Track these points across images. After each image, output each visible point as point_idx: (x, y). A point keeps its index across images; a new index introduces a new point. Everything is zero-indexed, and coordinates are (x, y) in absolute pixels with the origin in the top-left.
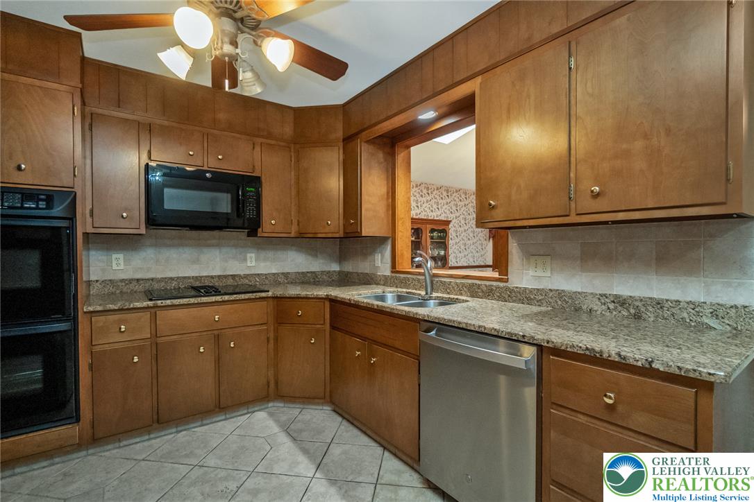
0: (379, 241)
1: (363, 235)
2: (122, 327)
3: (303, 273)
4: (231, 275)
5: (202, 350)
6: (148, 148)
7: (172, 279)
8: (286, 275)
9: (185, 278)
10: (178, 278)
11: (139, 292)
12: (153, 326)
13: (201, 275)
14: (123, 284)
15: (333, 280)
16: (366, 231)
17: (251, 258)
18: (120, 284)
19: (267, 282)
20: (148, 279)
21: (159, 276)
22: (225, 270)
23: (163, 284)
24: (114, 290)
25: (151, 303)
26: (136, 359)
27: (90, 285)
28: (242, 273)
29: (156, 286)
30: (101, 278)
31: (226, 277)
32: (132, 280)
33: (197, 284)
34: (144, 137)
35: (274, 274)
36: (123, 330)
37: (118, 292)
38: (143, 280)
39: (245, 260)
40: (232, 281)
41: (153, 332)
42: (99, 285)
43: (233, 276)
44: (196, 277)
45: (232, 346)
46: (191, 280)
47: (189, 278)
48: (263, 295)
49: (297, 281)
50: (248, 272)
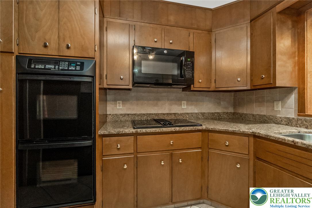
0: (288, 90)
1: (277, 85)
2: (119, 145)
3: (212, 113)
4: (174, 113)
5: (163, 163)
6: (134, 39)
7: (144, 114)
8: (203, 114)
9: (150, 114)
10: (147, 114)
11: (129, 121)
12: (135, 145)
13: (158, 113)
14: (122, 116)
15: (230, 118)
16: (279, 83)
17: (184, 104)
18: (120, 116)
19: (192, 118)
20: (133, 114)
21: (138, 113)
22: (170, 110)
23: (140, 117)
24: (117, 119)
25: (134, 131)
26: (125, 167)
27: (107, 117)
28: (179, 112)
29: (137, 118)
30: (112, 113)
31: (171, 114)
32: (126, 114)
33: (156, 118)
34: (132, 32)
35: (196, 113)
36: (119, 147)
37: (119, 120)
38: (130, 114)
39: (181, 105)
40: (174, 117)
41: (135, 149)
42: (111, 117)
43: (175, 114)
44: (156, 114)
45: (180, 162)
46: (154, 116)
47: (152, 114)
48: (200, 128)
49: (209, 118)
50: (182, 112)
